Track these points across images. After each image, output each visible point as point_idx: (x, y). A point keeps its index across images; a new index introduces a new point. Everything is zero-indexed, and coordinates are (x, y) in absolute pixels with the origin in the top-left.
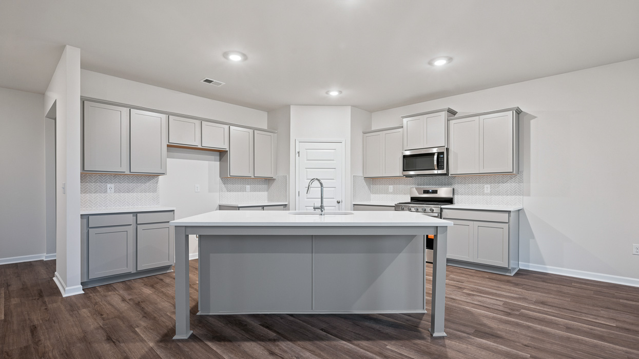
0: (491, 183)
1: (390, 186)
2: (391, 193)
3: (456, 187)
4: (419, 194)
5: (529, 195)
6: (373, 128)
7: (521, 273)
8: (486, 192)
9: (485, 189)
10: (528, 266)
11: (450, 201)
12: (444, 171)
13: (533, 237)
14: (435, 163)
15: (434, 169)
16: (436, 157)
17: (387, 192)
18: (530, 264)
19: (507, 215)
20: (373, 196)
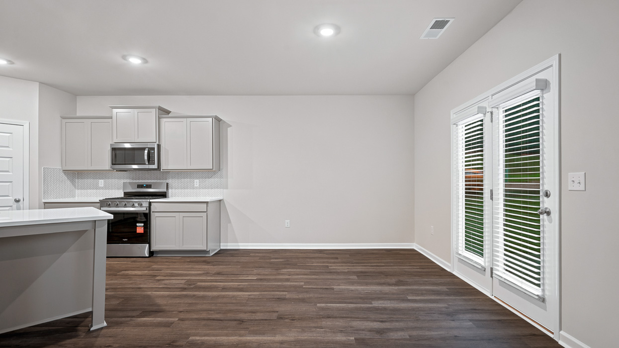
0: (199, 178)
1: (100, 181)
2: (102, 188)
3: (170, 181)
4: (133, 189)
5: (227, 188)
6: (78, 114)
7: (221, 252)
8: (195, 186)
9: (195, 183)
10: (227, 246)
11: (163, 195)
12: (155, 166)
13: (230, 222)
14: (146, 158)
15: (145, 164)
16: (146, 152)
17: (97, 187)
18: (228, 244)
19: (205, 205)
20: (77, 192)
